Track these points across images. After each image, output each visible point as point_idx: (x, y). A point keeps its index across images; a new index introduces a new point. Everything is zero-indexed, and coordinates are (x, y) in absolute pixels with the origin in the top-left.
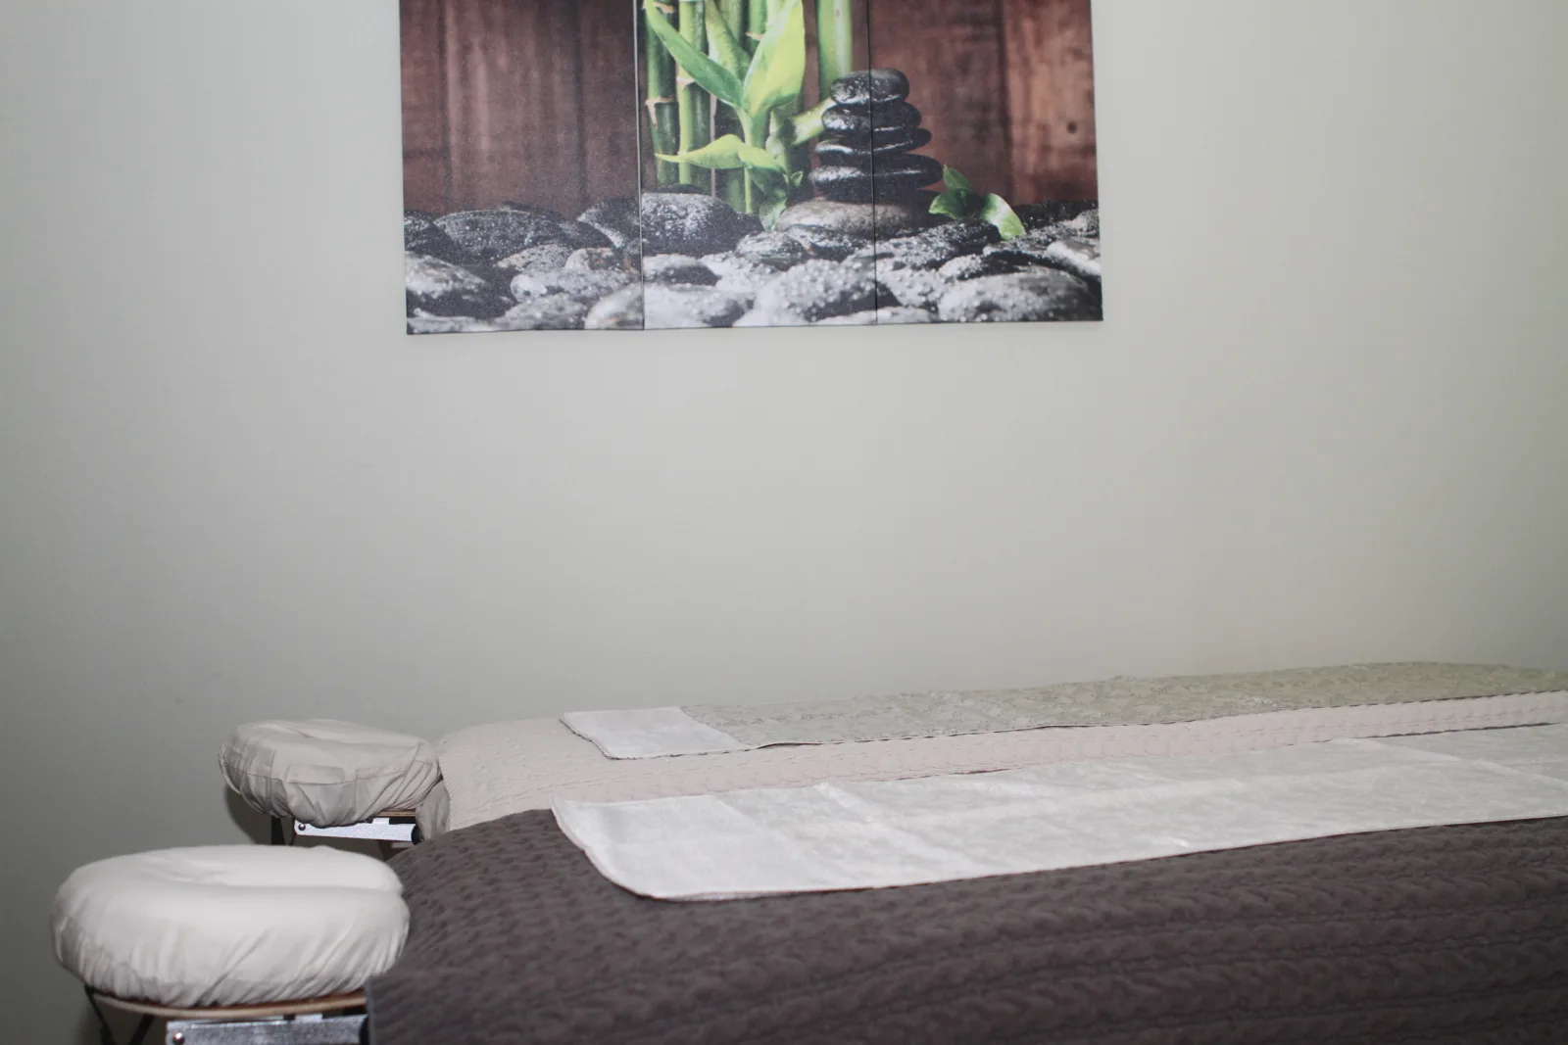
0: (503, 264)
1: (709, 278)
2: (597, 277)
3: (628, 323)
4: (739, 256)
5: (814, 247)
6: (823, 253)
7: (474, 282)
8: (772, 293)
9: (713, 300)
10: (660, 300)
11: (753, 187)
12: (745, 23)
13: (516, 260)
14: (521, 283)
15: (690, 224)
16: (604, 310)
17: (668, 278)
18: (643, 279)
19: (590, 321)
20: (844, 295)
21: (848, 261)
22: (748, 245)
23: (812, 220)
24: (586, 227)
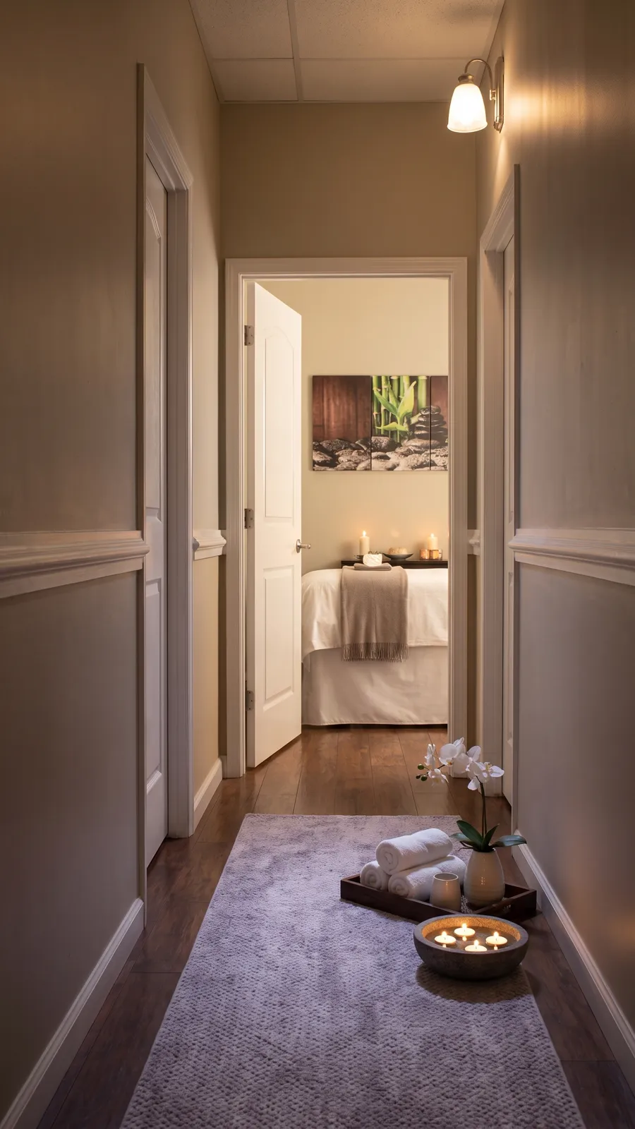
0: (337, 454)
1: (389, 458)
2: (360, 458)
3: (367, 469)
4: (396, 453)
5: (414, 451)
6: (416, 452)
7: (329, 458)
8: (403, 462)
9: (389, 464)
10: (376, 464)
11: (400, 435)
12: (399, 394)
13: (340, 453)
14: (341, 459)
15: (383, 444)
16: (362, 466)
17: (377, 458)
18: (371, 458)
19: (358, 468)
20: (422, 463)
21: (423, 454)
22: (398, 450)
23: (414, 444)
24: (357, 445)
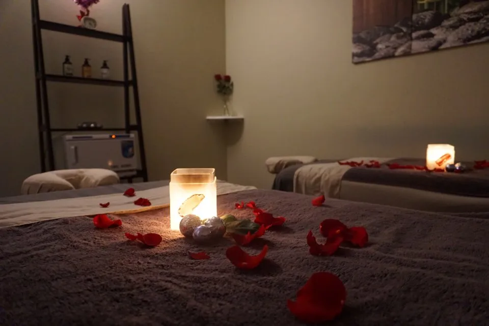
0: (375, 42)
1: (432, 35)
2: (400, 41)
3: (407, 54)
4: (442, 27)
5: (468, 19)
6: (470, 20)
7: (367, 48)
8: (452, 38)
9: (432, 42)
10: (417, 45)
11: (448, 4)
13: (378, 40)
14: (379, 46)
15: (427, 20)
16: (400, 51)
17: (418, 38)
18: (412, 39)
19: (397, 54)
20: (479, 32)
21: (481, 21)
22: (446, 23)
23: (468, 10)
24: (396, 28)
